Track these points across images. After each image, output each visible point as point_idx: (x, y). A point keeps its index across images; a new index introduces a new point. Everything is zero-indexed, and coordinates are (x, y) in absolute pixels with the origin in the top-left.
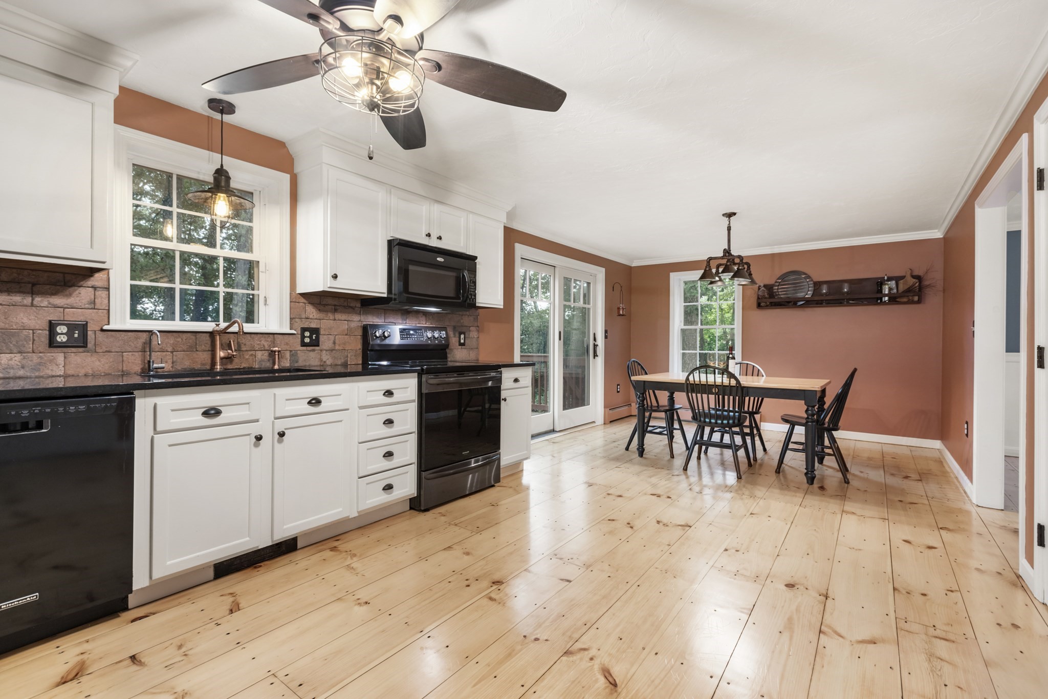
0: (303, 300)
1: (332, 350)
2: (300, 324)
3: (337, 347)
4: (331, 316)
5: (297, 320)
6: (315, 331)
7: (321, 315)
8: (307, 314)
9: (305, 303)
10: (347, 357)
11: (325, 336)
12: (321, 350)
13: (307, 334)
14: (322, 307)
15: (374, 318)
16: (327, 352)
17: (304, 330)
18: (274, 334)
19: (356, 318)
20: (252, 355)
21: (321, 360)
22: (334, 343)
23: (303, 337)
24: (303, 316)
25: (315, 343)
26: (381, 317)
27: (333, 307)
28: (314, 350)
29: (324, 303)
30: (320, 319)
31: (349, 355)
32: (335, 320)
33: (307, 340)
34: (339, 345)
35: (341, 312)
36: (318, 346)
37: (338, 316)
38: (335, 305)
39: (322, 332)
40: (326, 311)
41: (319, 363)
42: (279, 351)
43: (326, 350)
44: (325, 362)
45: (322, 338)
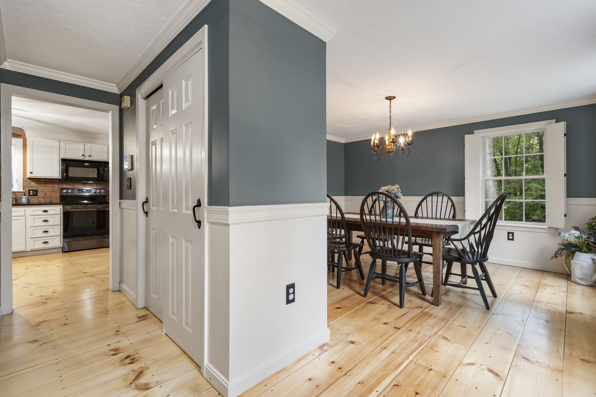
0: (29, 180)
1: (44, 197)
2: (27, 189)
3: (47, 196)
4: (44, 185)
5: (26, 187)
6: (36, 191)
7: (38, 185)
8: (31, 185)
9: (31, 181)
10: (52, 199)
12: (39, 197)
13: (31, 192)
14: (39, 182)
15: (67, 185)
16: (42, 198)
17: (29, 191)
18: (16, 192)
19: (57, 186)
21: (39, 201)
22: (45, 195)
23: (29, 193)
24: (30, 186)
26: (70, 185)
27: (45, 182)
28: (35, 197)
29: (40, 181)
30: (38, 187)
31: (53, 199)
32: (46, 187)
33: (32, 194)
34: (48, 195)
35: (49, 184)
36: (37, 195)
37: (47, 185)
39: (39, 191)
40: (41, 184)
41: (38, 202)
42: (15, 198)
43: (41, 197)
44: (40, 201)
45: (39, 193)
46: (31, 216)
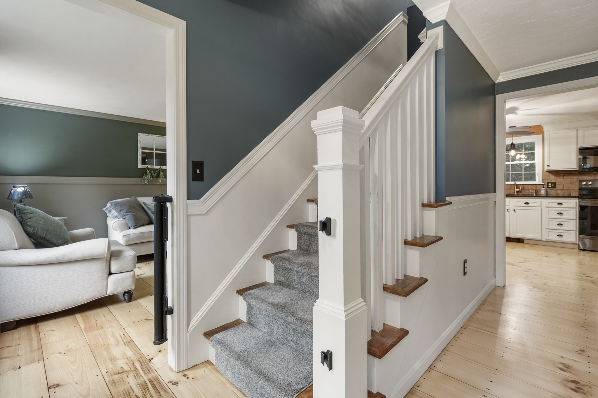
0: (548, 173)
1: (562, 190)
2: (546, 182)
3: (565, 189)
4: (562, 178)
5: (546, 180)
6: (555, 183)
7: (557, 178)
8: (550, 178)
9: (549, 174)
10: (571, 192)
11: (559, 185)
12: (557, 190)
13: (550, 184)
14: (557, 175)
15: (587, 177)
16: (560, 190)
17: (548, 183)
18: (536, 185)
19: (576, 178)
20: (528, 191)
21: (557, 193)
22: (563, 187)
23: (548, 185)
24: (548, 178)
25: (555, 187)
26: (592, 176)
27: (563, 175)
28: (553, 190)
29: (558, 173)
31: (572, 191)
32: (564, 179)
33: (550, 186)
34: (566, 188)
35: (567, 176)
36: (555, 188)
37: (565, 177)
38: (564, 174)
39: (557, 183)
40: (560, 176)
41: (556, 194)
42: (535, 190)
43: (559, 190)
45: (557, 186)
46: (546, 207)
